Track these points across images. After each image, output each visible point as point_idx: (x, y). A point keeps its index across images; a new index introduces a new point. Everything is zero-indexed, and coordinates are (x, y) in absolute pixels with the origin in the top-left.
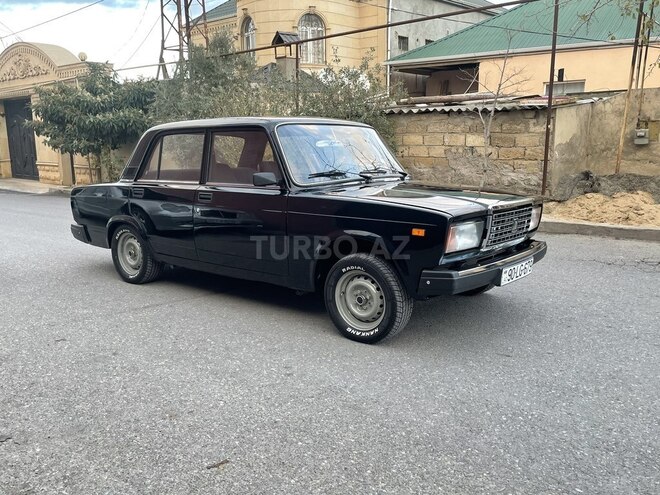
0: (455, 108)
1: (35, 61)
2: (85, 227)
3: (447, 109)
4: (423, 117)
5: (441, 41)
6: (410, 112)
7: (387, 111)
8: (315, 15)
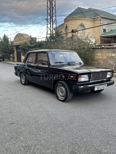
0: (111, 47)
1: (22, 37)
2: (16, 73)
3: (109, 47)
4: (101, 49)
5: (114, 30)
6: (98, 48)
7: (93, 48)
8: (83, 25)
